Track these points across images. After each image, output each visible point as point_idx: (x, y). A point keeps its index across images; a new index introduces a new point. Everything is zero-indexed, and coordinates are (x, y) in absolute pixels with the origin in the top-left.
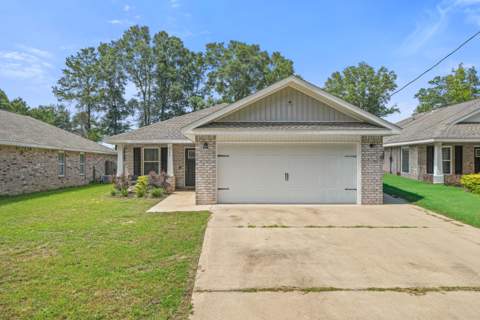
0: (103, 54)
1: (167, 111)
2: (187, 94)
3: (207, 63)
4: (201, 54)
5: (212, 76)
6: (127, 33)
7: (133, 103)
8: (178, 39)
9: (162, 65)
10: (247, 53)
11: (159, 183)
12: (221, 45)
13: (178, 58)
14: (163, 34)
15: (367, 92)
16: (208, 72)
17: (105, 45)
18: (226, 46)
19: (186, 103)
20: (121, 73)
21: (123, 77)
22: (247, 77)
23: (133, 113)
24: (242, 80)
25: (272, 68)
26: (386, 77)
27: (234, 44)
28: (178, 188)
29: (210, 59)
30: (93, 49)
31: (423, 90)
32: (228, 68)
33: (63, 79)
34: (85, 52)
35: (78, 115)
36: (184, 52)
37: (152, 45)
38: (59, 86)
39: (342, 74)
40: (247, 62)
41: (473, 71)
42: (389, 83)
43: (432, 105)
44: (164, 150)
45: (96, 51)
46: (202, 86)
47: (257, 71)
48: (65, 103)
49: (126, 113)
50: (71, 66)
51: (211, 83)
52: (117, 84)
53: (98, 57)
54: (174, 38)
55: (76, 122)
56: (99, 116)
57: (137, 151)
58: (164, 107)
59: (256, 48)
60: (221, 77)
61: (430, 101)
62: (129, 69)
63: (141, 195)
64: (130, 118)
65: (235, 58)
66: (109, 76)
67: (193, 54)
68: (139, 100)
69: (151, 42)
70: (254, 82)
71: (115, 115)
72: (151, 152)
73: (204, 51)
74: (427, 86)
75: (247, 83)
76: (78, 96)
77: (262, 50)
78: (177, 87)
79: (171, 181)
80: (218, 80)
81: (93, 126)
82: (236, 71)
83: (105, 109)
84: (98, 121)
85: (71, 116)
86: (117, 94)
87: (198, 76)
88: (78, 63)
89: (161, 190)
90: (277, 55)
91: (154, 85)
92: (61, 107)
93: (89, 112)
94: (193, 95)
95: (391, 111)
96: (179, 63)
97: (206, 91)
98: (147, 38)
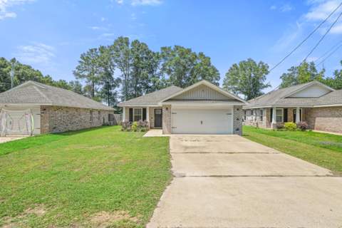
0: (102, 52)
1: (138, 86)
2: (150, 76)
3: (162, 58)
4: (158, 53)
5: (164, 66)
6: (116, 41)
7: (119, 80)
8: (145, 45)
9: (136, 60)
10: (184, 53)
11: (144, 125)
12: (169, 48)
13: (145, 55)
14: (136, 42)
15: (253, 75)
16: (162, 63)
17: (103, 47)
18: (172, 48)
19: (150, 81)
20: (111, 63)
21: (114, 66)
22: (184, 67)
23: (118, 86)
24: (182, 68)
25: (199, 62)
26: (263, 67)
27: (177, 48)
28: (151, 128)
29: (164, 56)
30: (96, 49)
31: (285, 74)
32: (173, 62)
33: (79, 66)
34: (92, 50)
35: (86, 87)
36: (148, 53)
37: (130, 47)
38: (77, 70)
39: (238, 65)
40: (184, 58)
41: (312, 63)
42: (265, 70)
43: (290, 83)
44: (145, 110)
45: (98, 50)
46: (158, 71)
47: (190, 63)
48: (80, 80)
49: (114, 86)
50: (84, 59)
51: (164, 69)
52: (109, 70)
53: (99, 54)
54: (143, 44)
55: (85, 91)
56: (99, 88)
57: (131, 110)
58: (137, 83)
59: (189, 51)
60: (169, 66)
61: (288, 80)
62: (116, 61)
63: (135, 131)
64: (117, 89)
65: (177, 56)
66: (105, 65)
67: (154, 53)
68: (122, 79)
69: (130, 45)
70: (188, 69)
71: (108, 87)
72: (138, 110)
73: (160, 51)
74: (287, 72)
75: (184, 70)
76: (88, 76)
77: (193, 51)
78: (145, 72)
79: (149, 124)
80: (168, 68)
81: (95, 94)
82: (178, 63)
83: (102, 84)
84: (99, 90)
85: (83, 87)
86: (109, 75)
87: (156, 66)
88: (88, 57)
89: (145, 128)
90: (201, 54)
91: (131, 70)
92: (77, 82)
93: (93, 85)
94: (153, 76)
95: (266, 86)
96: (146, 58)
97: (161, 74)
98: (127, 43)
